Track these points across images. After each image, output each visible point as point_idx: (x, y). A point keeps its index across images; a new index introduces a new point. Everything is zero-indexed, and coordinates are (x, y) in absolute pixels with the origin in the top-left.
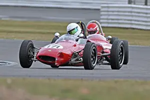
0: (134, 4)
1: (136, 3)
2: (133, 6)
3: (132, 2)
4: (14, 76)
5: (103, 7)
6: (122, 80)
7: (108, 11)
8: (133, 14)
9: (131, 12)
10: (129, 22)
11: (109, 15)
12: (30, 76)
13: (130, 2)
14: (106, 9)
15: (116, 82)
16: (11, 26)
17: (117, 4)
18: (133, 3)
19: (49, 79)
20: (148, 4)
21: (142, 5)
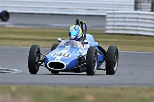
0: (141, 10)
1: (142, 10)
2: (139, 12)
4: (18, 84)
5: (108, 14)
8: (139, 20)
9: (137, 18)
11: (115, 22)
12: (35, 84)
13: (136, 9)
14: (112, 16)
15: (122, 89)
16: (15, 33)
18: (139, 9)
21: (148, 11)
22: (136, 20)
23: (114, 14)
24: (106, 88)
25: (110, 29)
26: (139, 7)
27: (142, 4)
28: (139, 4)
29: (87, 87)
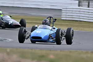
1: (83, 6)
3: (80, 5)
5: (63, 8)
7: (66, 11)
8: (81, 12)
9: (80, 11)
10: (78, 17)
11: (67, 13)
12: (20, 48)
14: (65, 9)
19: (32, 50)
20: (90, 7)
22: (79, 12)
23: (67, 8)
24: (61, 51)
25: (64, 17)
26: (81, 5)
27: (83, 3)
28: (81, 3)
29: (50, 50)
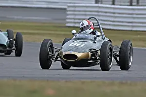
0: (102, 3)
1: (104, 3)
2: (100, 5)
5: (69, 7)
6: (89, 80)
7: (74, 11)
8: (100, 14)
9: (98, 12)
13: (97, 2)
15: (83, 83)
17: (83, 3)
18: (100, 2)
20: (116, 3)
24: (66, 82)
25: (71, 22)
